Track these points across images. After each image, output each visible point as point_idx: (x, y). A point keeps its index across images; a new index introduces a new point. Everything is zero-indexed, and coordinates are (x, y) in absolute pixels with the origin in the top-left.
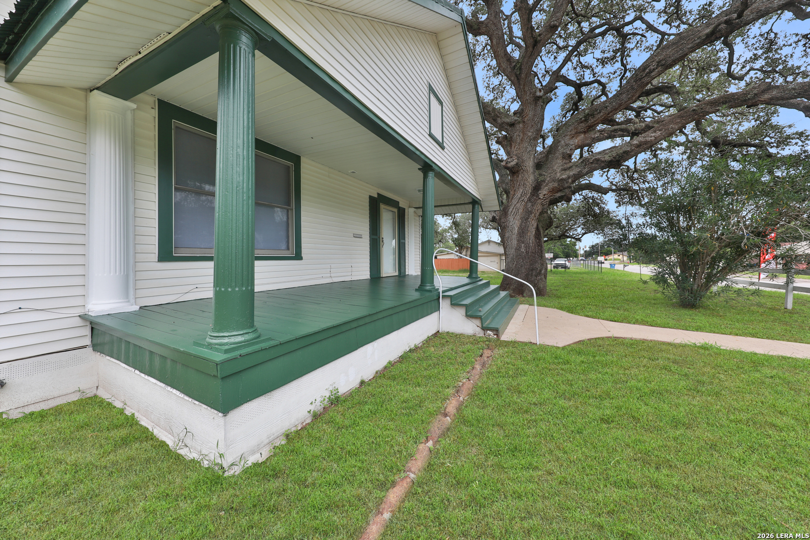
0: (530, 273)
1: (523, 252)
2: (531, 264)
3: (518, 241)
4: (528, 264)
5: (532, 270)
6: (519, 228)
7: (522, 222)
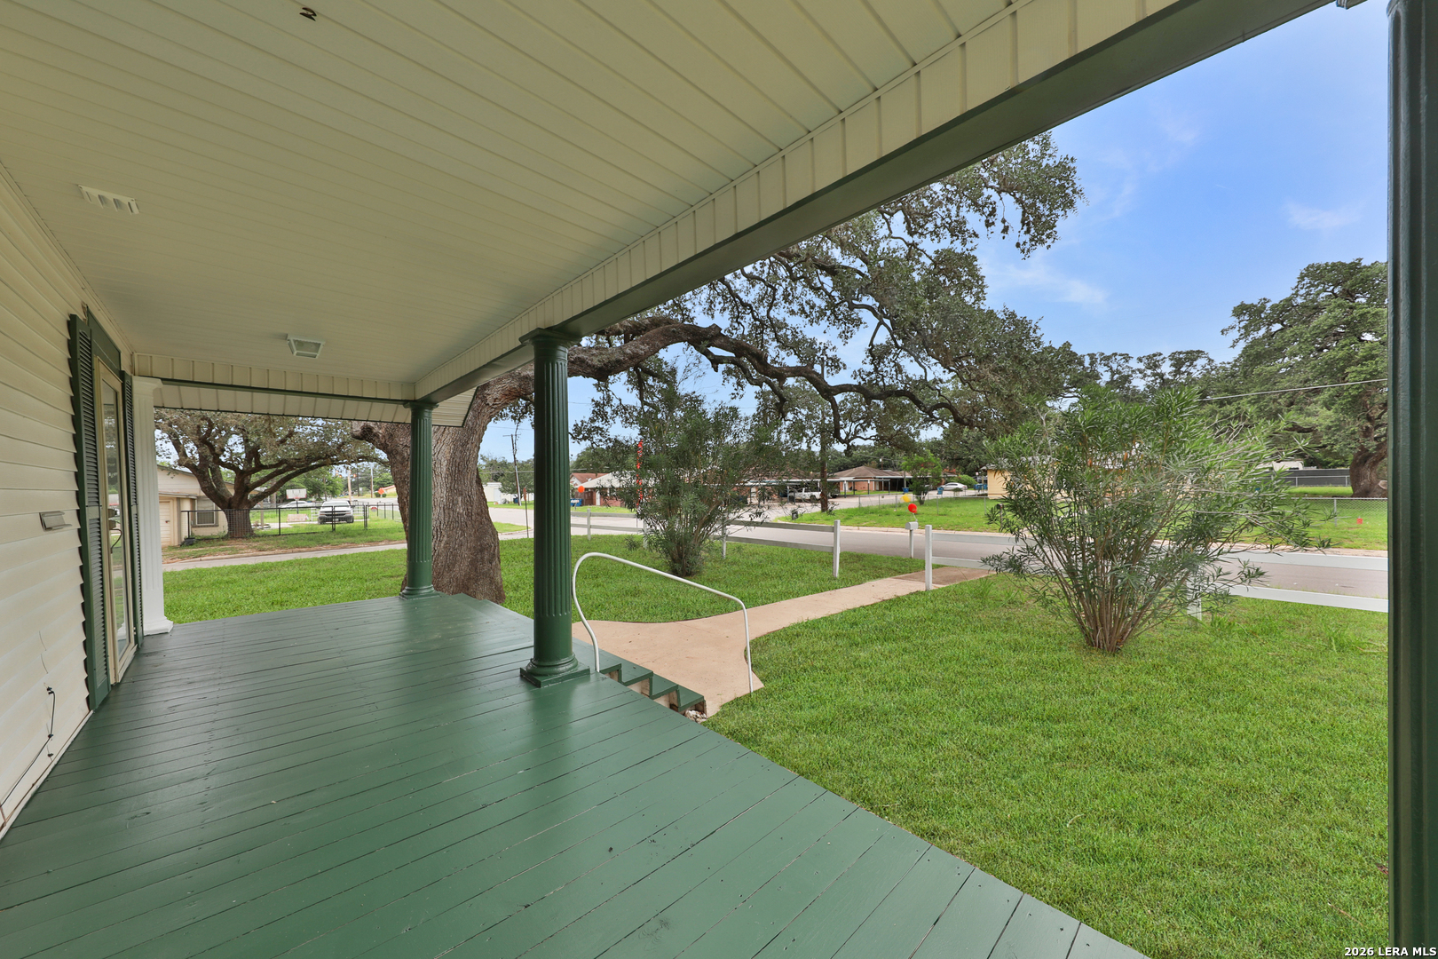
0: (479, 557)
1: (462, 514)
2: (479, 539)
3: (450, 490)
4: (473, 538)
5: (482, 551)
6: (449, 461)
7: (455, 450)
